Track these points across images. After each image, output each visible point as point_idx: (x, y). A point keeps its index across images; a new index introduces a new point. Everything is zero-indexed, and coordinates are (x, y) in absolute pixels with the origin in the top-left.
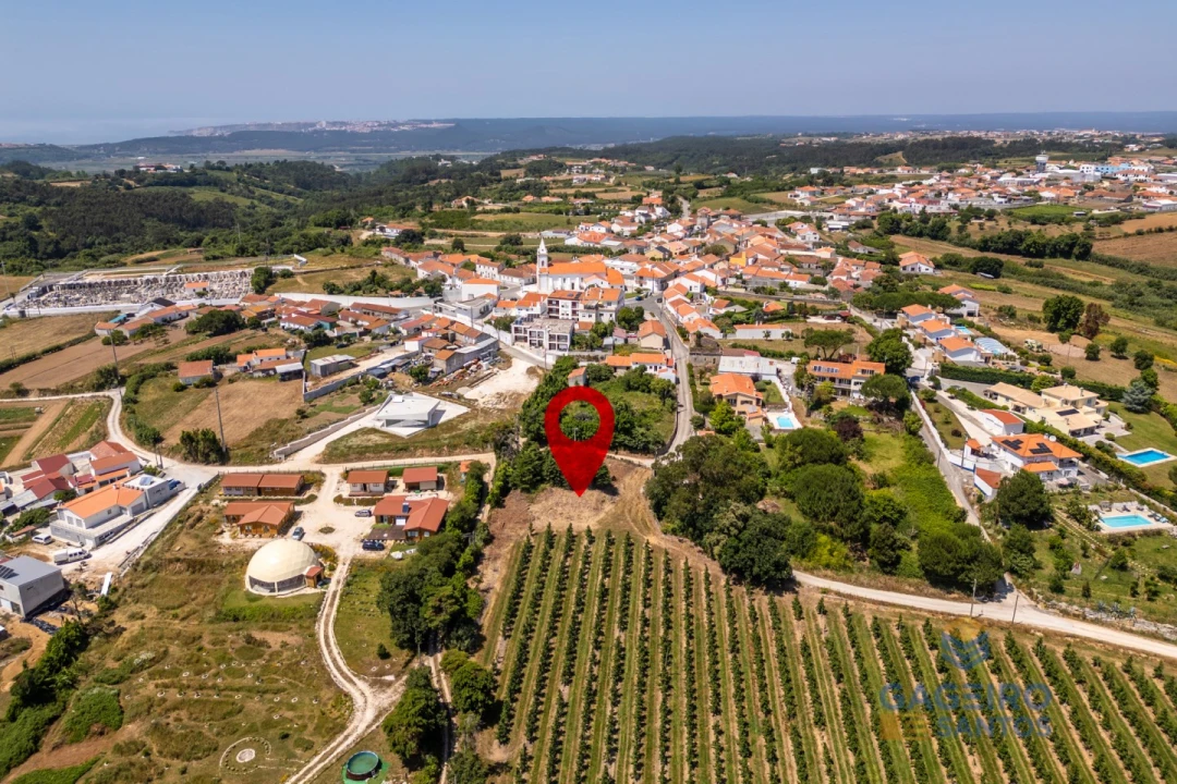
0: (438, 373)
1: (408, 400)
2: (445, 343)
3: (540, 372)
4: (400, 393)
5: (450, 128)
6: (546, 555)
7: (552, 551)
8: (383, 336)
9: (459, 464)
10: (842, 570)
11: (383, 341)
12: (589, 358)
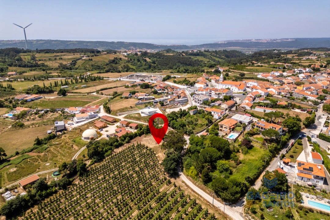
5: (293, 41)
10: (194, 179)
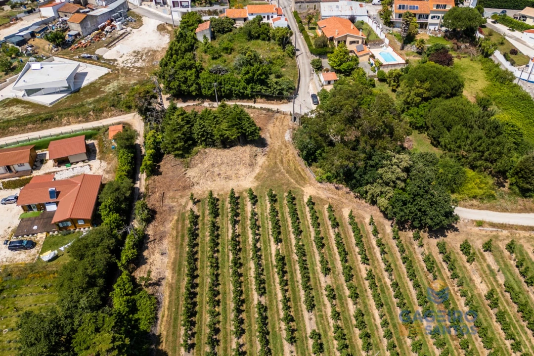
0: (76, 36)
1: (47, 66)
2: (78, 7)
3: (169, 28)
4: (39, 59)
6: (215, 227)
7: (218, 219)
8: (21, 4)
9: (106, 129)
10: (487, 200)
11: (23, 9)
12: (210, 13)
